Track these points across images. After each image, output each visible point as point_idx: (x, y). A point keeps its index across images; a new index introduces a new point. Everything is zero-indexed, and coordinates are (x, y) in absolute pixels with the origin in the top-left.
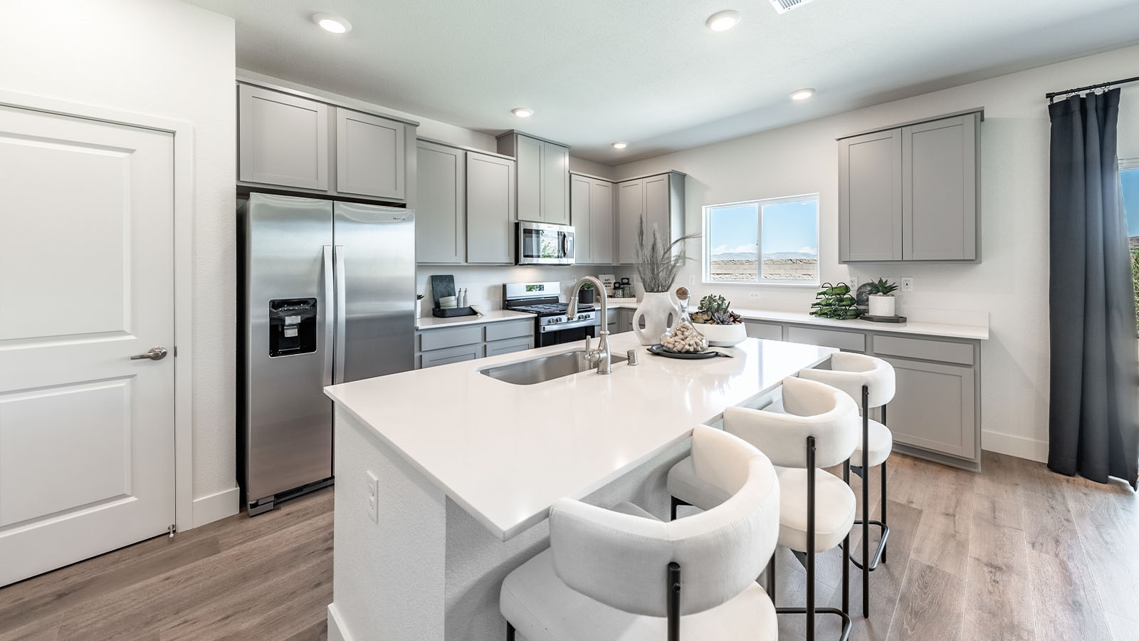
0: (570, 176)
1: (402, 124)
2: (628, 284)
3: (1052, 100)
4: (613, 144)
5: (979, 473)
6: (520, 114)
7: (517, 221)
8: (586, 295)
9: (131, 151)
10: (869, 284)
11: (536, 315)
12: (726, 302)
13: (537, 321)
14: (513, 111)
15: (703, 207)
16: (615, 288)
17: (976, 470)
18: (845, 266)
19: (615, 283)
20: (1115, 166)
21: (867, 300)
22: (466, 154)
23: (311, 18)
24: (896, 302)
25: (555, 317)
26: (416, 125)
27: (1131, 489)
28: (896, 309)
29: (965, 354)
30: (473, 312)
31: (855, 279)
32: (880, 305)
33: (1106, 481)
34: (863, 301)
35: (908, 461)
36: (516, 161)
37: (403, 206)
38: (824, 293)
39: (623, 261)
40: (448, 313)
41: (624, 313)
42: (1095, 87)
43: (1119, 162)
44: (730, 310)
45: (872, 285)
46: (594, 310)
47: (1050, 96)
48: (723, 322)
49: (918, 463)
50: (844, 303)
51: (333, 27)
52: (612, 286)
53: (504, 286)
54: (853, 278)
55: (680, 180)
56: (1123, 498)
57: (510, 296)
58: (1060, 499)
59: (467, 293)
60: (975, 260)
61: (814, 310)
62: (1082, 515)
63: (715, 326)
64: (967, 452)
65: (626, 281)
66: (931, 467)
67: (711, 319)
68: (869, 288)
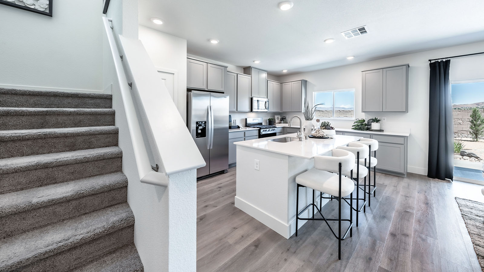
0: (267, 81)
1: (224, 67)
2: (285, 119)
3: (431, 62)
4: (282, 70)
5: (405, 178)
6: (256, 62)
7: (251, 97)
8: (271, 122)
9: (165, 79)
10: (371, 119)
11: (259, 129)
12: (330, 124)
13: (259, 131)
14: (254, 61)
15: (313, 92)
16: (281, 120)
17: (405, 177)
18: (364, 113)
19: (281, 118)
20: (449, 83)
21: (371, 124)
22: (237, 75)
23: (209, 40)
24: (380, 125)
25: (265, 129)
26: (227, 67)
27: (452, 181)
28: (380, 127)
29: (401, 141)
30: (239, 127)
31: (367, 117)
32: (375, 126)
33: (444, 180)
34: (369, 125)
35: (383, 174)
36: (251, 77)
37: (223, 93)
38: (356, 122)
39: (284, 111)
40: (232, 128)
41: (285, 128)
42: (443, 58)
43: (450, 82)
44: (330, 126)
45: (372, 119)
46: (276, 127)
47: (430, 60)
48: (329, 129)
49: (386, 175)
50: (363, 125)
51: (214, 42)
52: (280, 119)
53: (246, 119)
54: (366, 117)
55: (305, 83)
56: (449, 184)
57: (248, 122)
58: (429, 184)
59: (236, 121)
60: (406, 111)
61: (353, 128)
62: (434, 187)
63: (327, 130)
64: (402, 171)
65: (284, 118)
66: (391, 176)
67: (325, 128)
68: (371, 121)
